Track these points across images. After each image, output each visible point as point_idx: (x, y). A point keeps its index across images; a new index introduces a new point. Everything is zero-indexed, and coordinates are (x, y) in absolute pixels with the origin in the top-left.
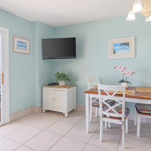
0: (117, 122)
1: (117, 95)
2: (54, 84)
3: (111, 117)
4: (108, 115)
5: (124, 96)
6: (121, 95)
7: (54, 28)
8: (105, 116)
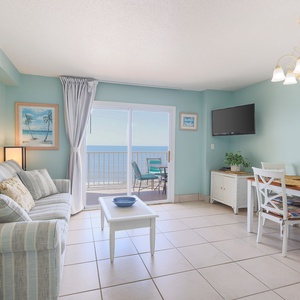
0: (277, 220)
1: (273, 183)
2: (225, 169)
3: (270, 213)
4: (268, 209)
5: (283, 185)
6: (280, 185)
7: (231, 92)
8: (264, 211)
